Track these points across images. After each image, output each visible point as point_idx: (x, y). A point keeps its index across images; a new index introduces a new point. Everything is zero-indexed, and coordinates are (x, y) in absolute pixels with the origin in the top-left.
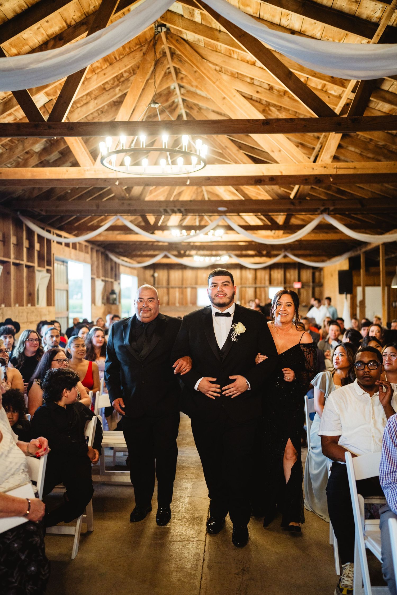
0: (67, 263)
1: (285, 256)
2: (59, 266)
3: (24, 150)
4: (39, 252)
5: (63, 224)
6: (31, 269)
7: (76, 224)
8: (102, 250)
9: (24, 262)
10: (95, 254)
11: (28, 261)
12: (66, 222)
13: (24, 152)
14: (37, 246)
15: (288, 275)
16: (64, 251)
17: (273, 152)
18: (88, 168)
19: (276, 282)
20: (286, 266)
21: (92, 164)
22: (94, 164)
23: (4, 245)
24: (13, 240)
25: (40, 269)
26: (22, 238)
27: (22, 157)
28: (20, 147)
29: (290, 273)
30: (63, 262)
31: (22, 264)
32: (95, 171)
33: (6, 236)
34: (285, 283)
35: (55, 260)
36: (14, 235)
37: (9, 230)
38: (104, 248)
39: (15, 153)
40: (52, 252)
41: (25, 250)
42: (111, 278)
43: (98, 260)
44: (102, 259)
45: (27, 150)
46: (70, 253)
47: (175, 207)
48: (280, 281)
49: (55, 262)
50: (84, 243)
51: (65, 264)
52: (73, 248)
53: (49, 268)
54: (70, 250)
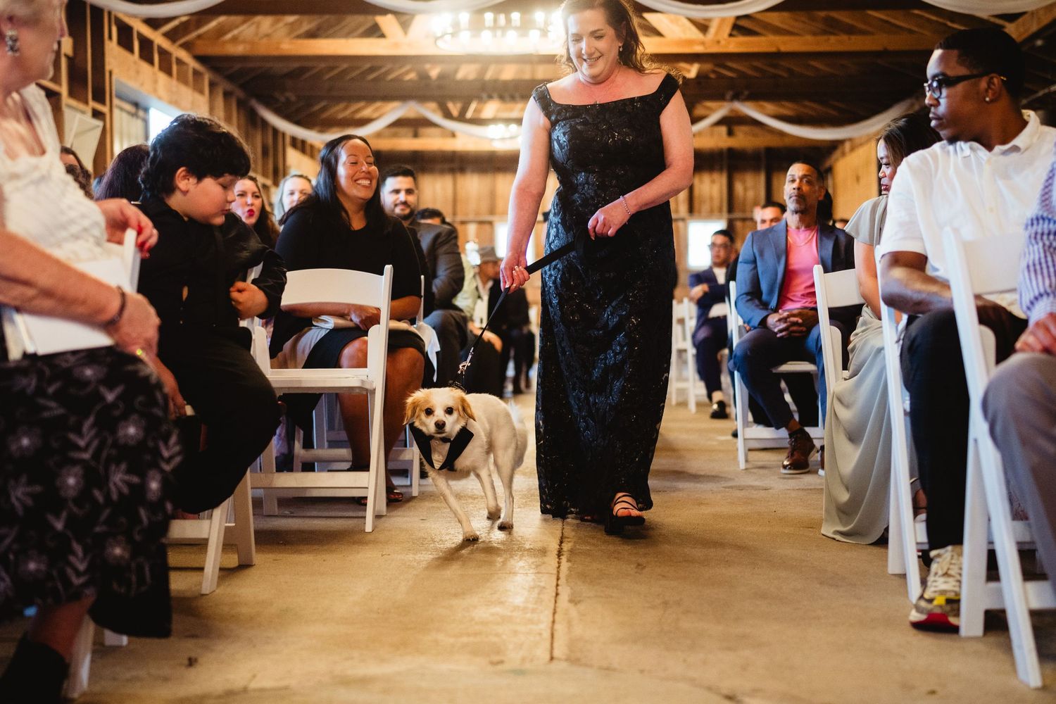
0: (146, 110)
2: (125, 115)
6: (53, 96)
8: (240, 93)
14: (67, 45)
15: (739, 187)
16: (138, 72)
19: (705, 208)
25: (73, 102)
29: (744, 182)
30: (136, 105)
34: (731, 209)
35: (113, 91)
38: (243, 87)
40: (108, 68)
42: (265, 175)
46: (156, 82)
48: (716, 203)
49: (116, 101)
50: (192, 64)
51: (141, 113)
52: (161, 68)
53: (99, 107)
54: (154, 74)
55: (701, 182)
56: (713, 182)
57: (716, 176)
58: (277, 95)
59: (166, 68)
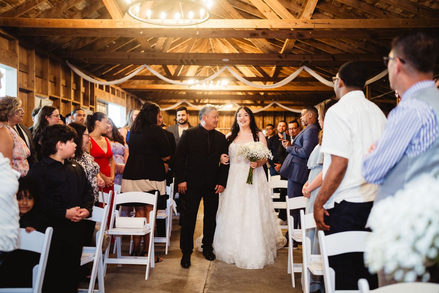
0: (107, 104)
1: (275, 106)
2: (101, 106)
3: (68, 7)
4: (84, 94)
5: (104, 73)
6: (78, 106)
7: (115, 74)
8: (136, 97)
9: (72, 100)
10: (130, 100)
11: (75, 100)
12: (107, 72)
13: (69, 8)
14: (83, 89)
15: (276, 121)
16: (104, 95)
17: (265, 12)
18: (118, 20)
20: (275, 114)
21: (121, 17)
22: (123, 17)
23: (55, 85)
24: (62, 82)
25: (84, 106)
26: (70, 81)
27: (68, 14)
28: (66, 5)
29: (278, 119)
30: (104, 103)
31: (70, 102)
32: (124, 23)
33: (57, 78)
35: (97, 101)
36: (64, 79)
37: (60, 74)
38: (137, 95)
39: (61, 9)
40: (95, 95)
41: (72, 91)
43: (132, 104)
44: (135, 103)
45: (70, 7)
46: (110, 97)
47: (189, 58)
49: (97, 103)
50: (121, 90)
51: (106, 105)
52: (112, 93)
53: (92, 106)
54: (110, 95)
55: (266, 119)
56: (269, 119)
57: (270, 118)
58: (146, 97)
59: (113, 93)
